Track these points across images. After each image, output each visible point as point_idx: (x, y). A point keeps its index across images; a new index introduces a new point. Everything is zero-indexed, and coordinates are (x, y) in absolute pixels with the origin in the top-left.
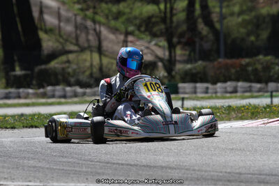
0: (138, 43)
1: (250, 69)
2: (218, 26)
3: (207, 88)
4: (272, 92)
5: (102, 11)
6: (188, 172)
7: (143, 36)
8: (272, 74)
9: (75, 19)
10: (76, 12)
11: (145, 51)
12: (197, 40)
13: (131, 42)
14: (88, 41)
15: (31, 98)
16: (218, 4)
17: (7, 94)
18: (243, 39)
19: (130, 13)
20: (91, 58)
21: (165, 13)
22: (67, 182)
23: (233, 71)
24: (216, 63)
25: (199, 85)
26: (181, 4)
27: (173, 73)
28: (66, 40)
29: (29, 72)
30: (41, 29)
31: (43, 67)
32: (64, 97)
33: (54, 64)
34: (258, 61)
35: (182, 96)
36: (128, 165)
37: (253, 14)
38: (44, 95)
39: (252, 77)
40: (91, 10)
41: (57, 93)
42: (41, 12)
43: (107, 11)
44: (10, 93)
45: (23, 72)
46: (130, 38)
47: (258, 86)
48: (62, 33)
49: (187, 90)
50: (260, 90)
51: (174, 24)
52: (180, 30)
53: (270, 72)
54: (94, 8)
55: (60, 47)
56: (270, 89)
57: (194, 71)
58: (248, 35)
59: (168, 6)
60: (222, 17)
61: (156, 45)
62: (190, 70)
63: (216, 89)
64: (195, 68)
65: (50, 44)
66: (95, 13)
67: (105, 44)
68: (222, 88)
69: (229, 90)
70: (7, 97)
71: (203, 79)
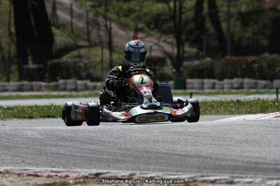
0: (148, 39)
1: (256, 66)
2: (224, 26)
3: (214, 84)
4: (277, 89)
5: (113, 8)
7: (152, 33)
8: (276, 71)
9: (87, 15)
10: (88, 9)
11: (155, 47)
12: (205, 37)
13: (141, 38)
14: (99, 36)
15: (43, 91)
16: (226, 4)
17: (20, 86)
19: (140, 11)
20: (102, 54)
21: (175, 10)
22: (89, 169)
24: (223, 60)
25: (206, 81)
26: (190, 3)
27: (182, 69)
28: (78, 36)
29: (42, 66)
30: (54, 25)
31: (56, 61)
32: (76, 90)
33: (66, 58)
34: (264, 58)
35: (190, 91)
38: (56, 88)
40: (103, 7)
41: (69, 87)
42: (54, 8)
43: (117, 9)
44: (23, 85)
45: (36, 66)
46: (140, 35)
47: (264, 82)
48: (74, 29)
49: (195, 86)
50: (265, 87)
51: (183, 23)
52: (188, 28)
53: (275, 69)
54: (106, 5)
55: (72, 42)
56: (274, 86)
57: (201, 67)
59: (178, 4)
60: (230, 16)
61: (164, 41)
62: (198, 66)
63: (222, 85)
64: (203, 65)
65: (63, 39)
66: (107, 10)
67: (116, 40)
68: (228, 84)
69: (235, 85)
70: (20, 89)
71: (210, 75)
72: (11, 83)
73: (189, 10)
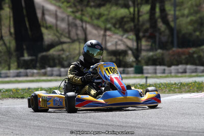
0: (114, 36)
1: (195, 56)
2: (172, 24)
3: (164, 70)
5: (88, 13)
6: (150, 130)
7: (117, 31)
9: (68, 19)
10: (68, 14)
11: (120, 42)
12: (157, 34)
13: (109, 36)
14: (77, 35)
15: (36, 76)
16: (173, 9)
17: (18, 73)
18: (190, 34)
19: (108, 15)
20: (80, 48)
21: (134, 14)
23: (183, 57)
24: (171, 51)
25: (158, 67)
26: (146, 8)
27: (140, 59)
28: (61, 34)
29: (34, 58)
30: (43, 26)
31: (44, 54)
32: (60, 75)
33: (52, 52)
34: (202, 50)
35: (146, 75)
36: (106, 125)
37: (198, 15)
38: (45, 74)
39: (197, 62)
40: (80, 13)
41: (55, 73)
42: (43, 14)
43: (91, 13)
44: (20, 72)
45: (30, 58)
46: (108, 33)
48: (58, 29)
49: (150, 71)
50: (203, 71)
51: (141, 23)
52: (145, 27)
54: (82, 10)
55: (57, 39)
57: (155, 57)
58: (195, 31)
59: (136, 9)
60: (176, 18)
61: (127, 38)
62: (152, 56)
63: (171, 70)
64: (155, 55)
65: (50, 37)
66: (83, 15)
67: (89, 37)
68: (175, 70)
69: (180, 71)
70: (18, 75)
71: (162, 63)
72: (11, 71)
73: (145, 14)
